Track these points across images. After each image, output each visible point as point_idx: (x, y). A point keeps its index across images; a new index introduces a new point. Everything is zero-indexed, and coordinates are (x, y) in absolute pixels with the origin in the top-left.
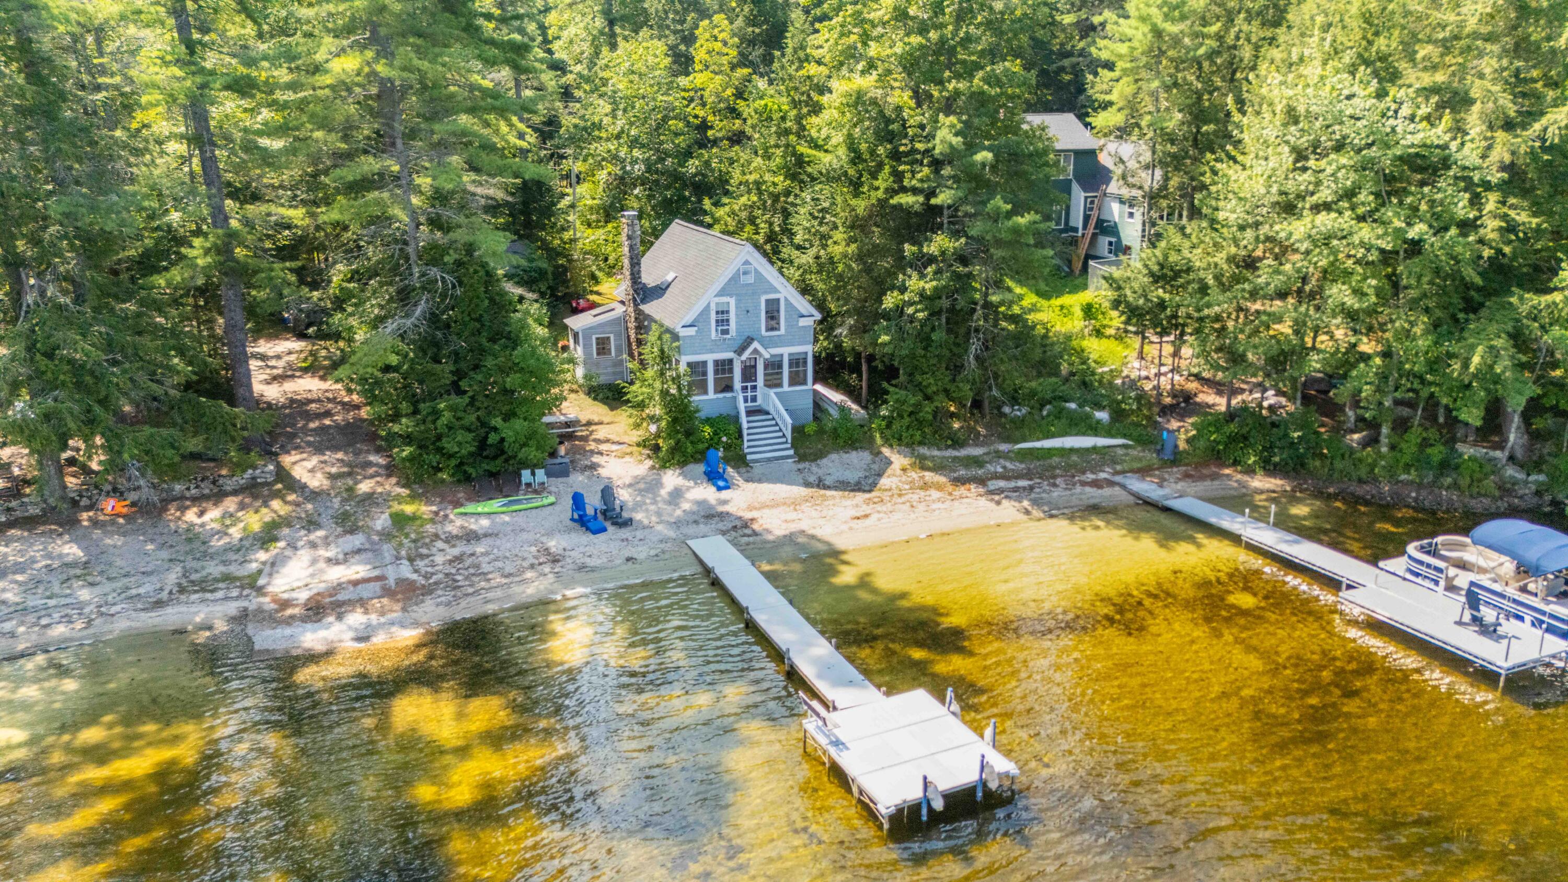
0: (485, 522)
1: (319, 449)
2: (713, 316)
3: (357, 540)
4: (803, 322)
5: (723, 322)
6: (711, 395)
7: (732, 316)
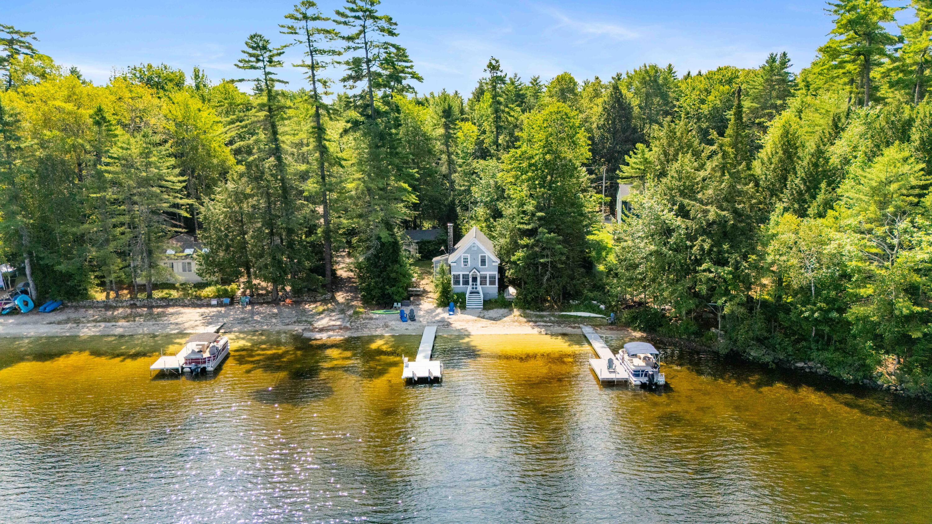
0: (378, 316)
1: (347, 292)
2: (462, 260)
3: (342, 316)
4: (494, 264)
5: (466, 261)
6: (461, 285)
7: (469, 260)
